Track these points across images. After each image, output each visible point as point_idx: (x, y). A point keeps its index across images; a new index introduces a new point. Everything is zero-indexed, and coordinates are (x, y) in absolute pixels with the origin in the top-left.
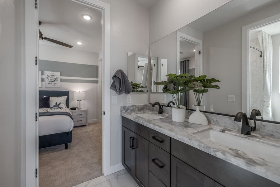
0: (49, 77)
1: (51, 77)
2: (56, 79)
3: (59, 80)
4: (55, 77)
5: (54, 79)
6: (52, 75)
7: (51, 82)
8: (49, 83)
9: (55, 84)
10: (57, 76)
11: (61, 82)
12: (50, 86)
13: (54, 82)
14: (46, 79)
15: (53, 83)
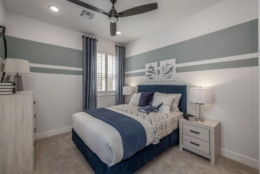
0: (164, 68)
1: (166, 67)
2: (171, 69)
3: (174, 69)
4: (170, 67)
5: (169, 70)
6: (167, 64)
7: (166, 74)
8: (164, 76)
9: (170, 76)
10: (172, 65)
11: (177, 72)
12: (165, 79)
13: (169, 74)
14: (161, 71)
15: (167, 75)
